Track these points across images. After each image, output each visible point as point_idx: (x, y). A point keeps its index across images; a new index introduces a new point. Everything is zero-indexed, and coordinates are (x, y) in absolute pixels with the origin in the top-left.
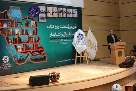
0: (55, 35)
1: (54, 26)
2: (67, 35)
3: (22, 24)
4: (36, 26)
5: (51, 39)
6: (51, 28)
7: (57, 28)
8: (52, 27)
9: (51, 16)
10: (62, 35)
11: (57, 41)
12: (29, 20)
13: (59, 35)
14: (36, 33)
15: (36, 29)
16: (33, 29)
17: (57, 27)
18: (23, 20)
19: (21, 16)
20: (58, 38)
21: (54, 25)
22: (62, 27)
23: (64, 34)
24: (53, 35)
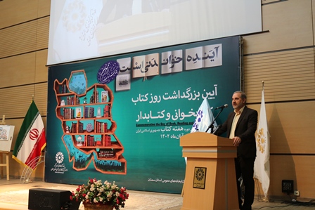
0: (148, 117)
1: (149, 97)
2: (184, 116)
3: (85, 98)
4: (110, 101)
5: (138, 125)
6: (141, 101)
7: (154, 100)
8: (143, 100)
9: (144, 75)
10: (169, 116)
11: (155, 131)
12: (98, 90)
13: (159, 117)
14: (109, 114)
15: (110, 105)
16: (103, 107)
17: (156, 99)
18: (87, 91)
19: (85, 85)
20: (158, 125)
21: (149, 94)
22: (170, 98)
23: (173, 114)
24: (146, 117)
